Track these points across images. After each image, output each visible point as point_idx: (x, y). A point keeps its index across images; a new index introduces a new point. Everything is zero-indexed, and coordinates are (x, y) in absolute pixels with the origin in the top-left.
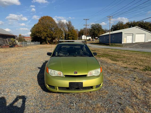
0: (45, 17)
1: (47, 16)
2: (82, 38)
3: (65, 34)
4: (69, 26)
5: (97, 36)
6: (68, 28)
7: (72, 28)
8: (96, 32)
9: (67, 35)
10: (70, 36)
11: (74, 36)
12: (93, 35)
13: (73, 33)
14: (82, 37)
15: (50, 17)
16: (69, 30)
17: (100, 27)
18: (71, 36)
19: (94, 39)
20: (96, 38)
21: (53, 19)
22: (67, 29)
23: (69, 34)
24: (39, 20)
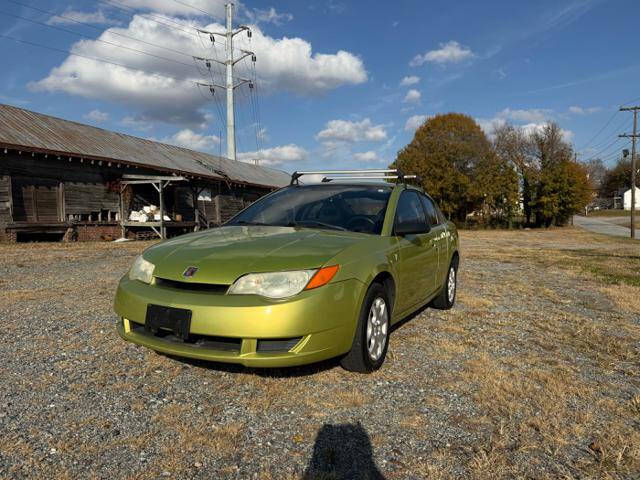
0: (444, 117)
1: (450, 115)
3: (526, 184)
4: (548, 146)
6: (543, 157)
7: (562, 155)
9: (535, 186)
10: (549, 194)
11: (568, 193)
13: (565, 177)
14: (621, 196)
15: (462, 115)
16: (544, 167)
18: (554, 192)
21: (477, 124)
22: (537, 163)
23: (543, 184)
24: (417, 134)
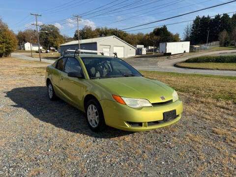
2: (24, 47)
5: (52, 45)
8: (51, 39)
12: (45, 42)
14: (24, 45)
17: (56, 31)
18: (3, 42)
19: (48, 51)
20: (51, 48)
